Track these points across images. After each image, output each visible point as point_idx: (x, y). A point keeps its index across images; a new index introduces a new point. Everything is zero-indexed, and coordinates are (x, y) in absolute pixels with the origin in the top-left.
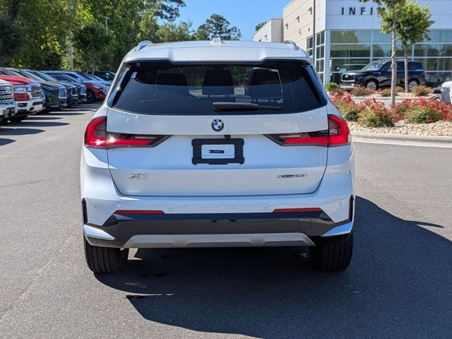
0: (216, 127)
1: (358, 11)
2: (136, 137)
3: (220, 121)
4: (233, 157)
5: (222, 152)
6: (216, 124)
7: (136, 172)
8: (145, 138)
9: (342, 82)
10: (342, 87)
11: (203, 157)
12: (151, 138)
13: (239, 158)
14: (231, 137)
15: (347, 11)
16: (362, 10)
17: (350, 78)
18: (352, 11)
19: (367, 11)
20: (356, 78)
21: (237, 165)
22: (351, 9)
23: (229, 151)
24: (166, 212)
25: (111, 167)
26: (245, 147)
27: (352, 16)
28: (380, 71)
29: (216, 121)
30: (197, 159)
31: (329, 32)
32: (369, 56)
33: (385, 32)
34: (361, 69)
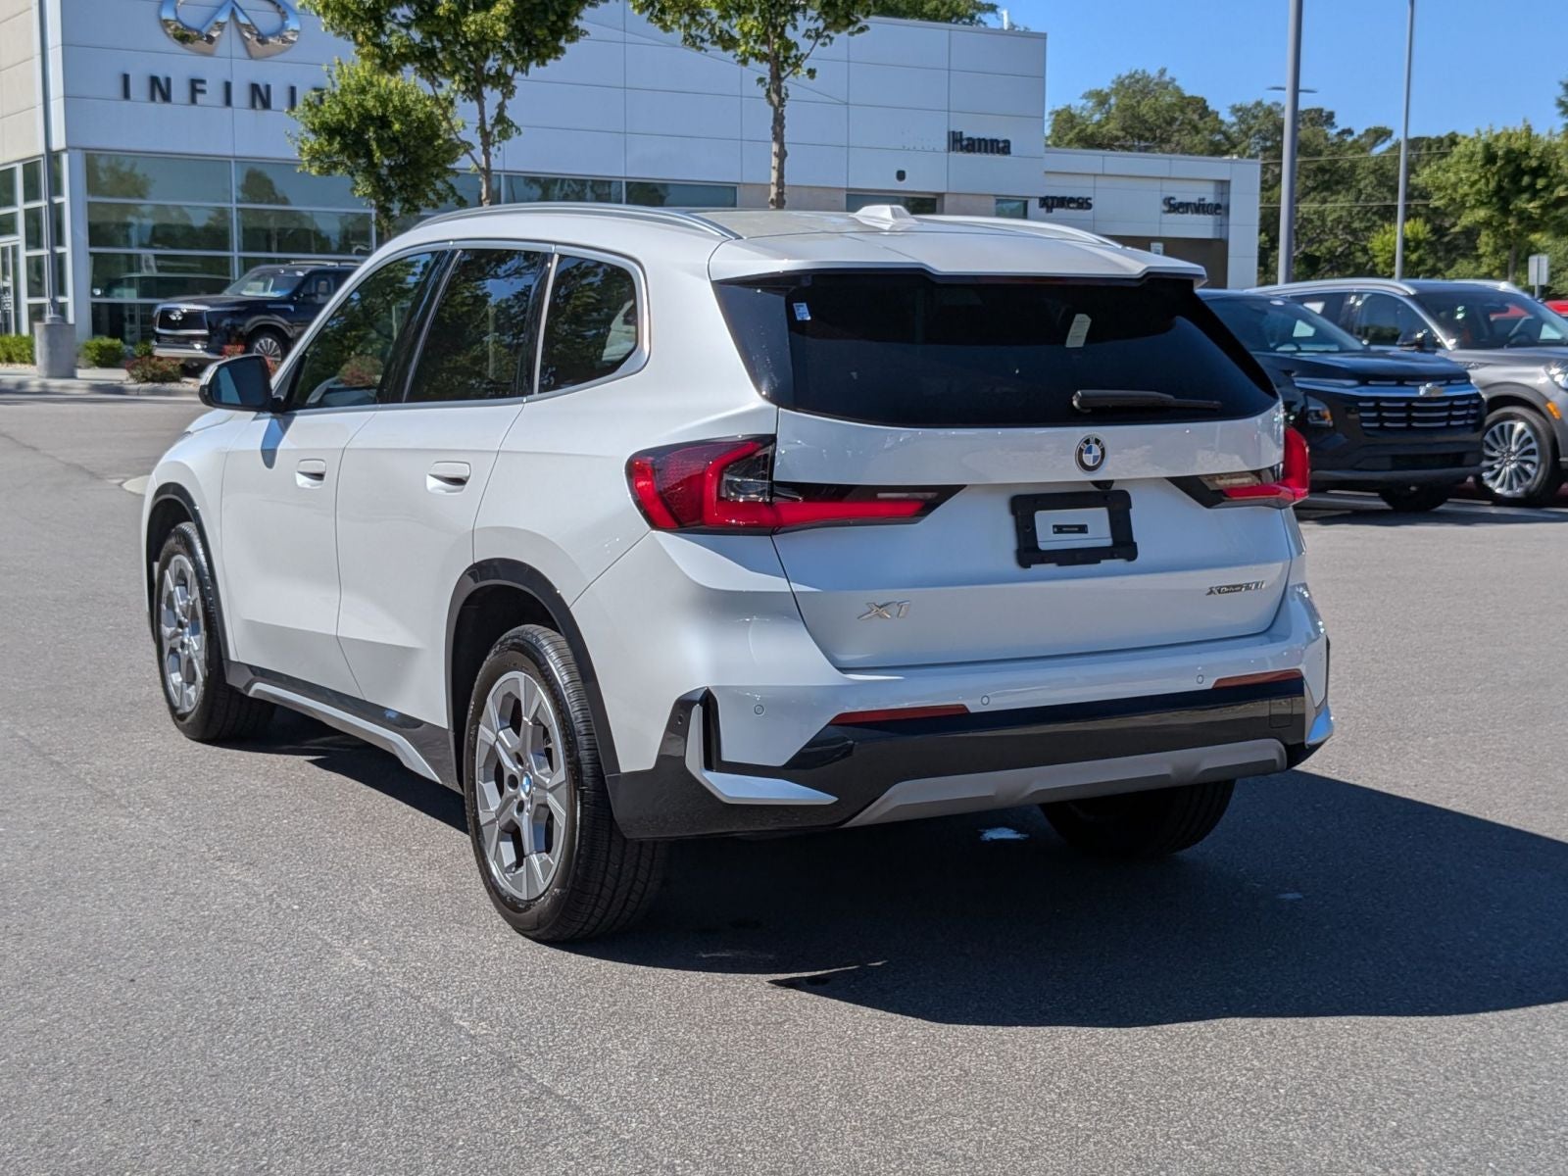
0: (1088, 460)
1: (180, 91)
2: (881, 495)
3: (1097, 442)
4: (1108, 542)
5: (1082, 529)
6: (1089, 451)
7: (881, 596)
8: (904, 495)
9: (158, 338)
10: (159, 352)
11: (1042, 546)
12: (919, 495)
13: (1123, 546)
14: (1115, 487)
15: (139, 87)
16: (195, 87)
17: (190, 320)
18: (159, 89)
19: (213, 93)
20: (212, 322)
21: (1119, 563)
22: (154, 80)
23: (1097, 526)
24: (975, 706)
25: (798, 588)
26: (1136, 514)
27: (159, 106)
28: (289, 300)
29: (1087, 442)
30: (1029, 553)
31: (79, 156)
32: (225, 247)
33: (313, 172)
34: (219, 291)
